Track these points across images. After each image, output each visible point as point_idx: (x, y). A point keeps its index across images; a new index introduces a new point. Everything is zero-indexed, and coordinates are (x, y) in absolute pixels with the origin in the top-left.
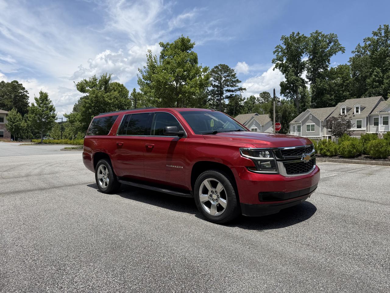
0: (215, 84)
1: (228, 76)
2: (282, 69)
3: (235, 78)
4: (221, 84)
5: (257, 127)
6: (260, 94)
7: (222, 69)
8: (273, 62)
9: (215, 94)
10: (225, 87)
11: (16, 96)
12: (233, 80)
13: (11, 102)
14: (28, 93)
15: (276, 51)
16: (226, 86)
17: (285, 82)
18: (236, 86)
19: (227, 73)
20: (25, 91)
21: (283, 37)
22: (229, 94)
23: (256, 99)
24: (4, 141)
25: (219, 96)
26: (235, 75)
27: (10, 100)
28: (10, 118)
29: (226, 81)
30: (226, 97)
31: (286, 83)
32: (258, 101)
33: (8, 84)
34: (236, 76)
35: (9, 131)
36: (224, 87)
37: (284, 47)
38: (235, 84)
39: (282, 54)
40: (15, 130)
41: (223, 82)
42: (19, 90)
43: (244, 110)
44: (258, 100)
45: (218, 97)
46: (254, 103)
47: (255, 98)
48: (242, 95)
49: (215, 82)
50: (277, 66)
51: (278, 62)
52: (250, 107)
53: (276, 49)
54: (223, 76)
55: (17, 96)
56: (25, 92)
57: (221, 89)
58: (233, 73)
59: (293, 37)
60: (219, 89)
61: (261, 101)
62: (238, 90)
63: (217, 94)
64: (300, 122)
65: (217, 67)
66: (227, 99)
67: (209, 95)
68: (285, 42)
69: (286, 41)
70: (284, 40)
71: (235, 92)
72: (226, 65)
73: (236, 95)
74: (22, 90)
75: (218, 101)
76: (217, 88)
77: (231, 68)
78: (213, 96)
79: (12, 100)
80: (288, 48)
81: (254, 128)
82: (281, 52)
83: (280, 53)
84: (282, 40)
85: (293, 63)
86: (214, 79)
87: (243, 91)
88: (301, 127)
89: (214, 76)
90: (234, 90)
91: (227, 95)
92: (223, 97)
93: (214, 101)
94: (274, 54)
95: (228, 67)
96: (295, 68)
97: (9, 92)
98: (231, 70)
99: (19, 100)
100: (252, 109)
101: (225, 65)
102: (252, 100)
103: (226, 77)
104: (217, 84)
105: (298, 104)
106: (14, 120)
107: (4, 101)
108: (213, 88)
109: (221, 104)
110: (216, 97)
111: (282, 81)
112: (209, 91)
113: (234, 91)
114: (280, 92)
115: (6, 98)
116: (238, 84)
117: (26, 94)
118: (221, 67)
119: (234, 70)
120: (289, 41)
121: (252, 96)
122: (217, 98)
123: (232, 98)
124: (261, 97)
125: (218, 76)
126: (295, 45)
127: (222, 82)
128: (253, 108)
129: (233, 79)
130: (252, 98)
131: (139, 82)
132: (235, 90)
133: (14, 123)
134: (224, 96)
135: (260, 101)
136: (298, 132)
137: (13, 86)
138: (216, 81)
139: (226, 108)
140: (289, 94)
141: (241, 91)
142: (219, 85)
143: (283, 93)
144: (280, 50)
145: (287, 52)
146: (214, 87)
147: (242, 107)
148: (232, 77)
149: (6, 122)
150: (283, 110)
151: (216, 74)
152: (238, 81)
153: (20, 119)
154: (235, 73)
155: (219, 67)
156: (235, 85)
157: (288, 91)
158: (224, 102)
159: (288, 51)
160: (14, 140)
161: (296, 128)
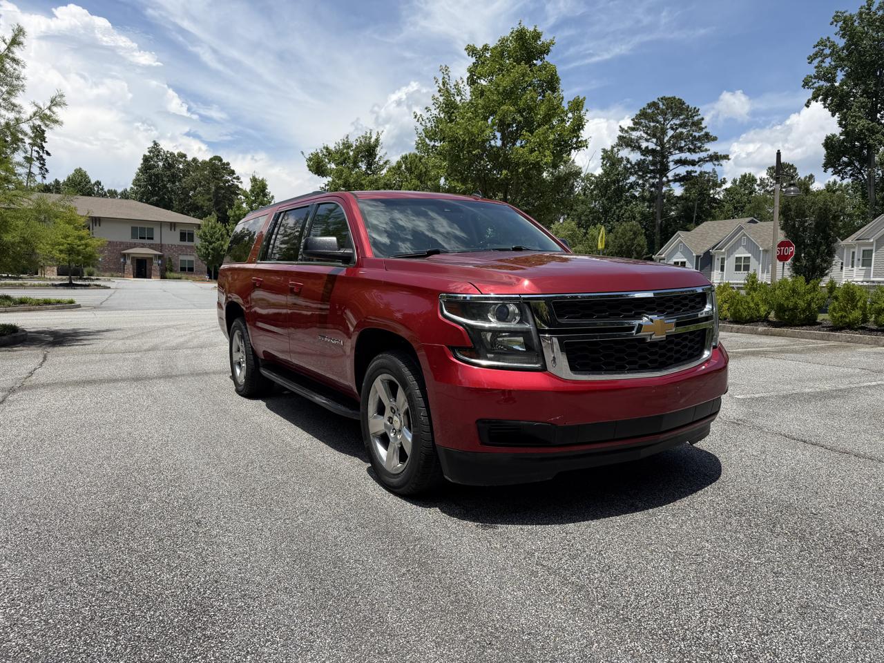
0: (647, 147)
1: (682, 125)
2: (832, 100)
3: (702, 129)
4: (662, 145)
5: (749, 253)
6: (769, 168)
7: (667, 109)
8: (806, 84)
9: (646, 173)
10: (673, 153)
11: (218, 188)
12: (696, 136)
13: (209, 200)
14: (241, 182)
15: (816, 55)
16: (677, 152)
17: (838, 135)
18: (702, 151)
19: (681, 117)
20: (234, 178)
21: (837, 16)
22: (682, 171)
23: (759, 182)
24: (195, 280)
25: (658, 176)
26: (701, 123)
27: (208, 196)
28: (204, 233)
29: (678, 137)
30: (675, 179)
31: (842, 138)
32: (763, 188)
33: (204, 163)
34: (703, 126)
35: (202, 261)
36: (670, 153)
37: (841, 42)
38: (699, 145)
39: (833, 63)
40: (213, 257)
41: (669, 141)
42: (223, 177)
43: (722, 212)
44: (763, 184)
45: (654, 178)
46: (751, 193)
47: (756, 180)
48: (717, 173)
49: (647, 140)
50: (819, 96)
51: (822, 83)
52: (738, 202)
53: (817, 49)
54: (668, 126)
55: (221, 188)
56: (235, 180)
57: (663, 159)
58: (696, 118)
59: (868, 14)
60: (658, 159)
61: (771, 186)
62: (707, 161)
63: (652, 171)
64: (872, 241)
65: (653, 105)
66: (678, 184)
67: (631, 174)
68: (844, 29)
69: (847, 25)
70: (840, 24)
71: (699, 166)
72: (677, 98)
73: (701, 172)
74: (229, 175)
75: (653, 189)
76: (653, 156)
77: (692, 106)
78: (641, 177)
79: (211, 196)
80: (851, 45)
81: (743, 256)
82: (830, 58)
83: (828, 60)
84: (835, 23)
85: (865, 83)
86: (647, 133)
87: (724, 162)
88: (874, 254)
89: (646, 126)
90: (697, 160)
91: (677, 173)
92: (667, 177)
93: (643, 190)
94: (809, 63)
95: (684, 103)
96: (868, 98)
97: (205, 181)
98: (690, 111)
99: (224, 197)
100: (745, 208)
101: (674, 98)
102: (745, 185)
103: (677, 129)
104: (651, 146)
105: (871, 193)
106: (211, 237)
107: (196, 200)
108: (643, 158)
109: (663, 196)
110: (650, 178)
111: (829, 135)
112: (631, 163)
113: (698, 162)
114: (823, 161)
115: (200, 192)
116: (707, 146)
117: (237, 183)
118: (663, 104)
119: (698, 111)
120: (856, 24)
121: (745, 175)
122: (651, 181)
123: (692, 181)
124: (771, 176)
125: (654, 126)
126: (874, 34)
127: (665, 141)
128: (748, 206)
129: (694, 134)
130: (748, 180)
131: (420, 145)
132: (700, 160)
133: (211, 243)
134: (670, 175)
135: (768, 188)
136: (863, 266)
137: (213, 168)
138: (650, 139)
139: (675, 205)
140: (849, 168)
141: (716, 163)
142: (658, 148)
143: (832, 166)
144: (827, 51)
145: (847, 56)
146: (644, 155)
147: (716, 203)
148: (694, 128)
149: (198, 242)
150: (820, 208)
151: (650, 122)
152: (708, 138)
153: (222, 235)
154: (700, 117)
155: (661, 104)
156: (699, 148)
157: (845, 159)
158: (670, 190)
159: (850, 53)
160: (213, 278)
161: (859, 255)
